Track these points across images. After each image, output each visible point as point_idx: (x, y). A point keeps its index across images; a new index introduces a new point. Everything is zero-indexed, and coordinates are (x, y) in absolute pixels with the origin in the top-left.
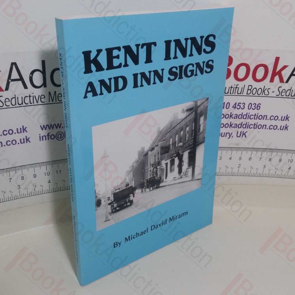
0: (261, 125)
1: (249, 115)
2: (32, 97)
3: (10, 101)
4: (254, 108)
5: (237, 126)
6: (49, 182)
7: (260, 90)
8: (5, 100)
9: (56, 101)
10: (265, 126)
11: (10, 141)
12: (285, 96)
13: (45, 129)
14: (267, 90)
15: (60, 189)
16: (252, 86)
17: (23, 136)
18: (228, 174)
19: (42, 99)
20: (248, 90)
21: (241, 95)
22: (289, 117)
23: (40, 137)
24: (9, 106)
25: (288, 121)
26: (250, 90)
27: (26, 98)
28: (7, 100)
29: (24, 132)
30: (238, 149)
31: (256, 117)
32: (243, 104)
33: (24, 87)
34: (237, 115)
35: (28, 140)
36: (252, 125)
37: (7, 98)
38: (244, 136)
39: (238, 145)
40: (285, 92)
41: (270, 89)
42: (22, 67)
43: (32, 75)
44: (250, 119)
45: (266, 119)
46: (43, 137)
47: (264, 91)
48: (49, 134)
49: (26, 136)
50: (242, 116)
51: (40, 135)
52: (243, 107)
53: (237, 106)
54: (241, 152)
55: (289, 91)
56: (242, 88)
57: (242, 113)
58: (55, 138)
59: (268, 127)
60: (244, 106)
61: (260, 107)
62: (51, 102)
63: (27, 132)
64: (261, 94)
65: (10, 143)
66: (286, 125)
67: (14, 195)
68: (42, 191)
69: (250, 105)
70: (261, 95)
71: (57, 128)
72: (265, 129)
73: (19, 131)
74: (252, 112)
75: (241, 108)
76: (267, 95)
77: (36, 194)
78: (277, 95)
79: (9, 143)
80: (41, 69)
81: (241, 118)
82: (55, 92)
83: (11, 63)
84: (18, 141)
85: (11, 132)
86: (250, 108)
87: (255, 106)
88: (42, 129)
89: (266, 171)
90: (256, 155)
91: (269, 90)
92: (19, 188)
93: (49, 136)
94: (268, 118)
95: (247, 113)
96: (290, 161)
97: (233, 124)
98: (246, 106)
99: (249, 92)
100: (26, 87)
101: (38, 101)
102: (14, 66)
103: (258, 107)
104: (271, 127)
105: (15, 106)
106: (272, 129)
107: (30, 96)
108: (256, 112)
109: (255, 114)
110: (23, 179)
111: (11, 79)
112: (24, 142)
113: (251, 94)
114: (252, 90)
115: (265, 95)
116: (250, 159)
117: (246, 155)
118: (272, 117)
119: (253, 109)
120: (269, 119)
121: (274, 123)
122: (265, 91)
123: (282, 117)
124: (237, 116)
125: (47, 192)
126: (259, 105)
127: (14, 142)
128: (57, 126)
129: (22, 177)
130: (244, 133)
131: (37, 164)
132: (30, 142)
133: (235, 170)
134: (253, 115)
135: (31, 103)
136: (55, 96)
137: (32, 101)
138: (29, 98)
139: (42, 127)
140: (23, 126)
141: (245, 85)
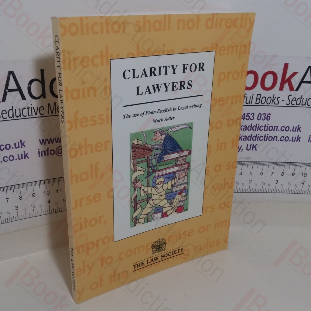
0: (272, 137)
1: (258, 126)
2: (31, 108)
3: (7, 113)
4: (264, 118)
5: (246, 138)
6: (49, 202)
7: (270, 98)
8: (2, 112)
9: (56, 113)
10: (275, 138)
11: (7, 157)
12: (295, 105)
13: (45, 144)
14: (276, 99)
15: (60, 209)
16: (260, 95)
17: (20, 151)
18: (238, 190)
19: (41, 111)
20: (257, 99)
21: (250, 104)
22: (301, 127)
23: (39, 152)
24: (6, 118)
25: (300, 131)
26: (259, 99)
27: (24, 109)
28: (4, 112)
29: (22, 147)
30: (249, 163)
31: (267, 128)
32: (253, 115)
33: (22, 98)
34: (246, 126)
35: (26, 155)
36: (262, 137)
37: (4, 110)
38: (254, 149)
39: (248, 159)
40: (295, 101)
41: (279, 97)
42: (20, 76)
43: (31, 85)
44: (260, 130)
45: (277, 130)
46: (42, 152)
47: (273, 100)
48: (49, 149)
49: (24, 152)
50: (251, 128)
51: (39, 150)
52: (252, 118)
53: (245, 117)
54: (252, 166)
55: (300, 99)
56: (251, 97)
57: (252, 124)
58: (55, 154)
59: (279, 138)
60: (253, 116)
61: (269, 117)
62: (50, 114)
63: (25, 147)
64: (270, 103)
65: (8, 159)
66: (298, 135)
67: (11, 216)
68: (41, 212)
69: (260, 115)
70: (270, 105)
71: (57, 142)
72: (276, 140)
73: (17, 146)
74: (262, 123)
75: (250, 119)
76: (276, 104)
77: (35, 216)
78: (287, 104)
79: (6, 159)
80: (40, 79)
81: (251, 130)
82: (55, 103)
83: (8, 72)
84: (16, 157)
85: (8, 147)
86: (259, 119)
87: (264, 117)
88: (42, 144)
89: (279, 187)
90: (267, 169)
91: (279, 99)
92: (17, 209)
93: (49, 152)
94: (279, 128)
95: (257, 124)
96: (303, 174)
97: (242, 136)
98: (256, 117)
99: (258, 101)
100: (24, 98)
101: (37, 113)
102: (11, 75)
103: (268, 117)
104: (282, 139)
105: (12, 118)
106: (283, 140)
107: (28, 108)
108: (265, 122)
109: (265, 125)
110: (21, 198)
111: (8, 89)
112: (22, 158)
113: (260, 104)
114: (261, 99)
115: (275, 104)
116: (261, 174)
117: (257, 169)
118: (283, 128)
119: (262, 119)
120: (280, 130)
121: (285, 134)
122: (275, 100)
123: (293, 127)
124: (246, 128)
125: (47, 213)
126: (269, 115)
127: (11, 158)
128: (57, 141)
129: (21, 197)
130: (254, 146)
131: (36, 182)
132: (28, 158)
133: (246, 187)
134: (263, 127)
135: (29, 115)
136: (54, 108)
137: (30, 114)
138: (27, 109)
139: (41, 141)
140: (21, 141)
141: (253, 94)
